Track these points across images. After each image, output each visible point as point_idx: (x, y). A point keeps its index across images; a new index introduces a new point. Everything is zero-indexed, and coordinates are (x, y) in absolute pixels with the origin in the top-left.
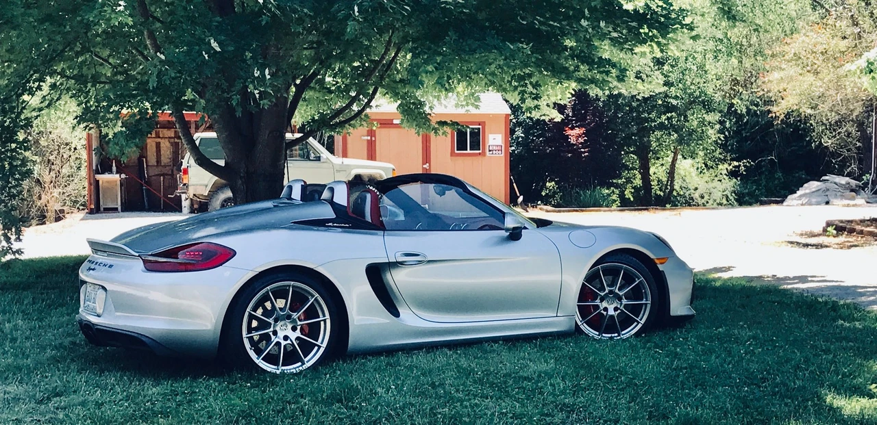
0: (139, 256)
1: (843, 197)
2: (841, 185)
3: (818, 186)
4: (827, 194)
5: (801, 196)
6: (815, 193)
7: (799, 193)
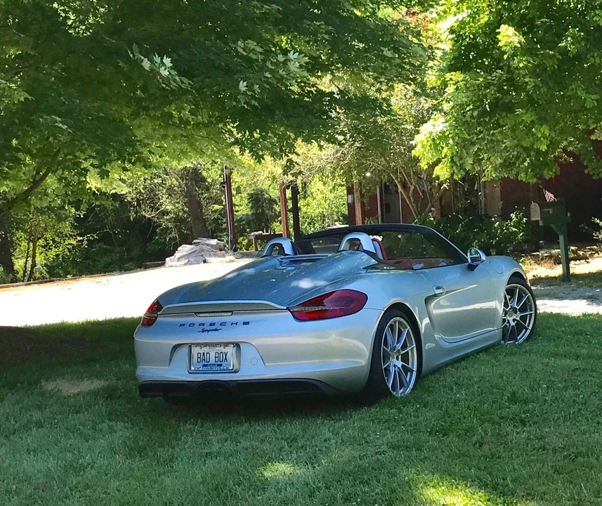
0: (287, 309)
1: (215, 255)
2: (212, 246)
3: (192, 248)
4: (202, 254)
5: (179, 258)
6: (193, 255)
7: (177, 255)
